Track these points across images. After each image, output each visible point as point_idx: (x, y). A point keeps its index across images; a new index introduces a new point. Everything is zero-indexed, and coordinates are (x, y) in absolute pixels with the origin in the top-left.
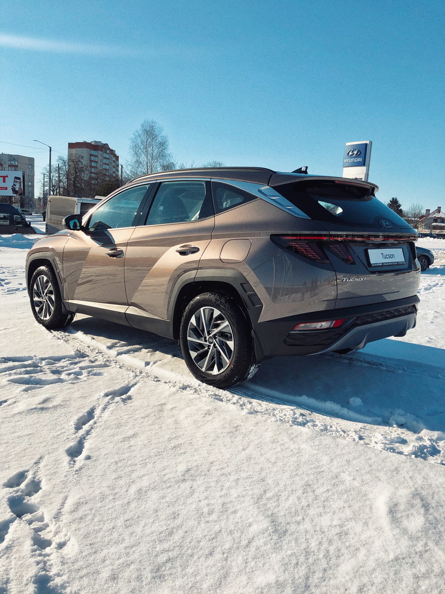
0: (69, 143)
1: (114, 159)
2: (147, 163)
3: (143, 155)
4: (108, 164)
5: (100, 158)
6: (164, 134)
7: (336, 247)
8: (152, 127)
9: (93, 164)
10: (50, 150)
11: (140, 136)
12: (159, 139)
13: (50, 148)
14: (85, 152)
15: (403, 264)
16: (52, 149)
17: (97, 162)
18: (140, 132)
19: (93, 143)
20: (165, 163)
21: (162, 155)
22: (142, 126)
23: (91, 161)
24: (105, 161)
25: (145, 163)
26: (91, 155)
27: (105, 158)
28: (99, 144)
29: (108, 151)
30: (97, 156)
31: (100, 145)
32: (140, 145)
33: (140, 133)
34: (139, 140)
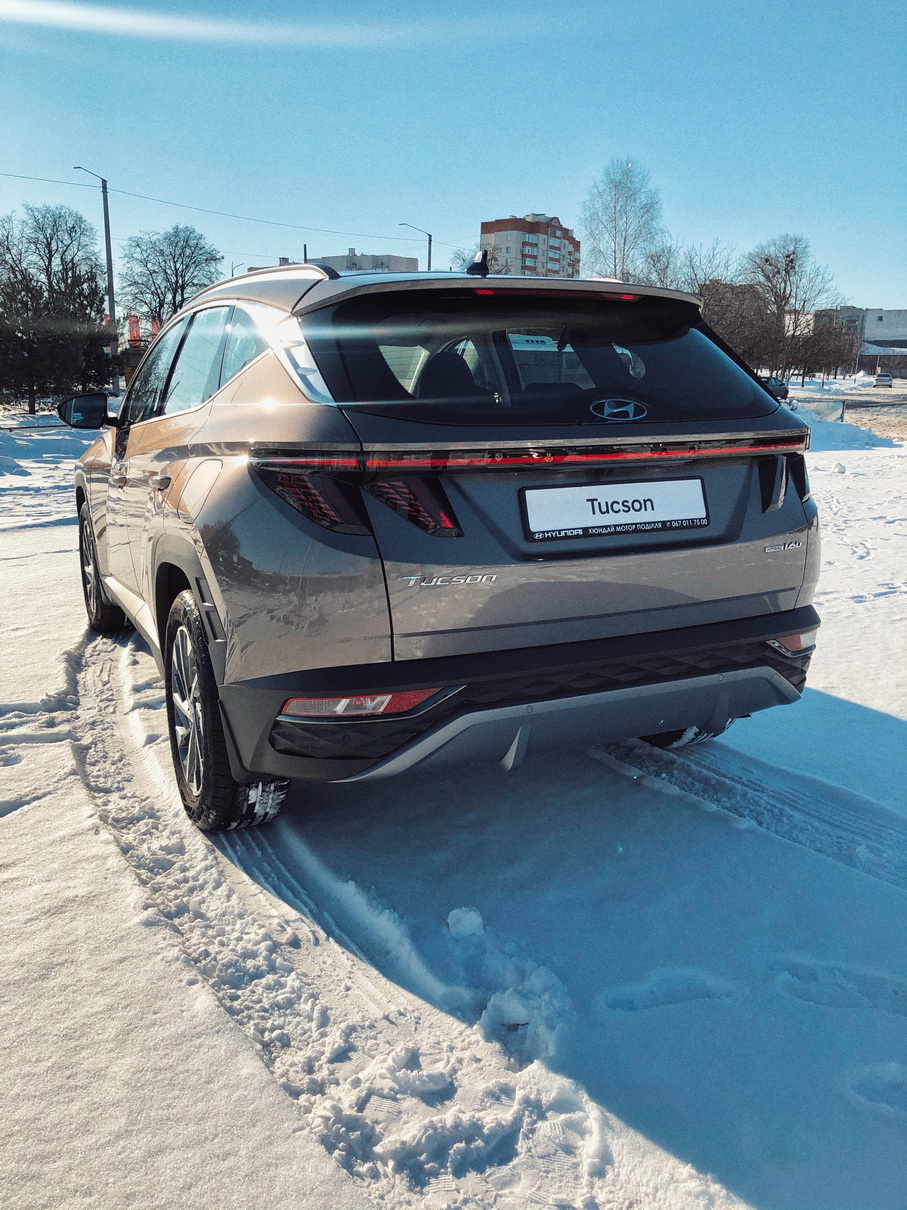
0: (482, 223)
1: (571, 248)
2: (615, 252)
3: (607, 236)
4: (558, 261)
5: (542, 247)
6: (652, 185)
7: (393, 487)
8: (627, 173)
9: (529, 262)
10: (430, 241)
11: (600, 195)
12: (642, 199)
13: (430, 236)
14: (513, 237)
15: (701, 526)
16: (433, 238)
17: (535, 257)
18: (602, 187)
19: (529, 219)
20: (653, 249)
21: (647, 231)
22: (607, 172)
23: (524, 256)
24: (551, 254)
25: (610, 252)
26: (525, 244)
27: (552, 247)
28: (542, 219)
29: (559, 233)
30: (536, 245)
31: (541, 221)
32: (600, 214)
33: (601, 190)
34: (599, 206)
